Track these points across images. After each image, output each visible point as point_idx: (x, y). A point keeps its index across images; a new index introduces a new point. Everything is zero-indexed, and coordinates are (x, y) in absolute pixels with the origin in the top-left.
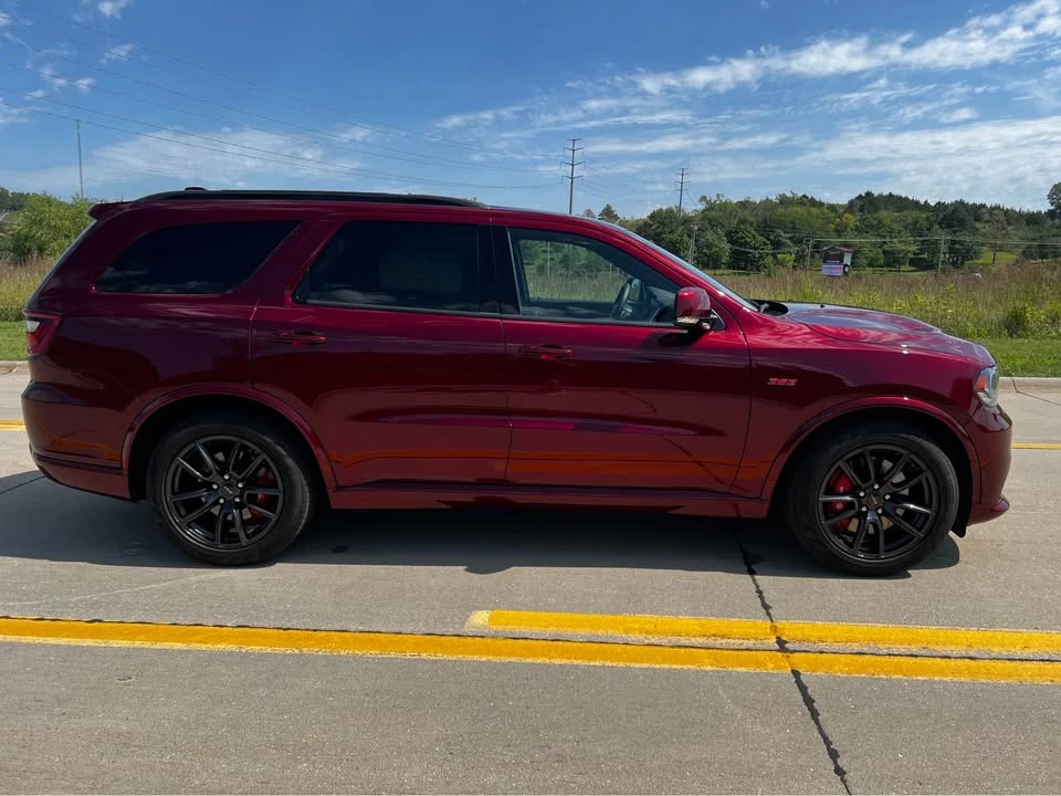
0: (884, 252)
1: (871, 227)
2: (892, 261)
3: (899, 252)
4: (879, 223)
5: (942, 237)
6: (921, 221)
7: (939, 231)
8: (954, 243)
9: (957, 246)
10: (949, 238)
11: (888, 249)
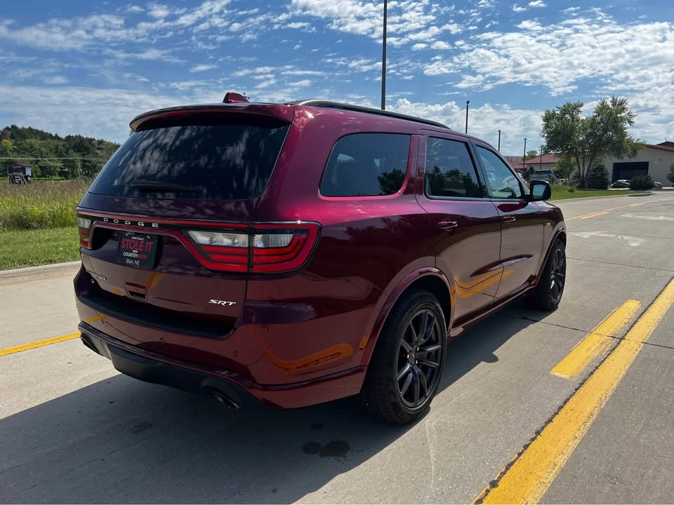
0: (40, 167)
1: (26, 150)
2: (45, 172)
3: (51, 167)
4: (32, 147)
5: (77, 157)
6: (60, 147)
7: (74, 154)
8: (84, 161)
9: (87, 164)
10: (81, 158)
11: (42, 165)
